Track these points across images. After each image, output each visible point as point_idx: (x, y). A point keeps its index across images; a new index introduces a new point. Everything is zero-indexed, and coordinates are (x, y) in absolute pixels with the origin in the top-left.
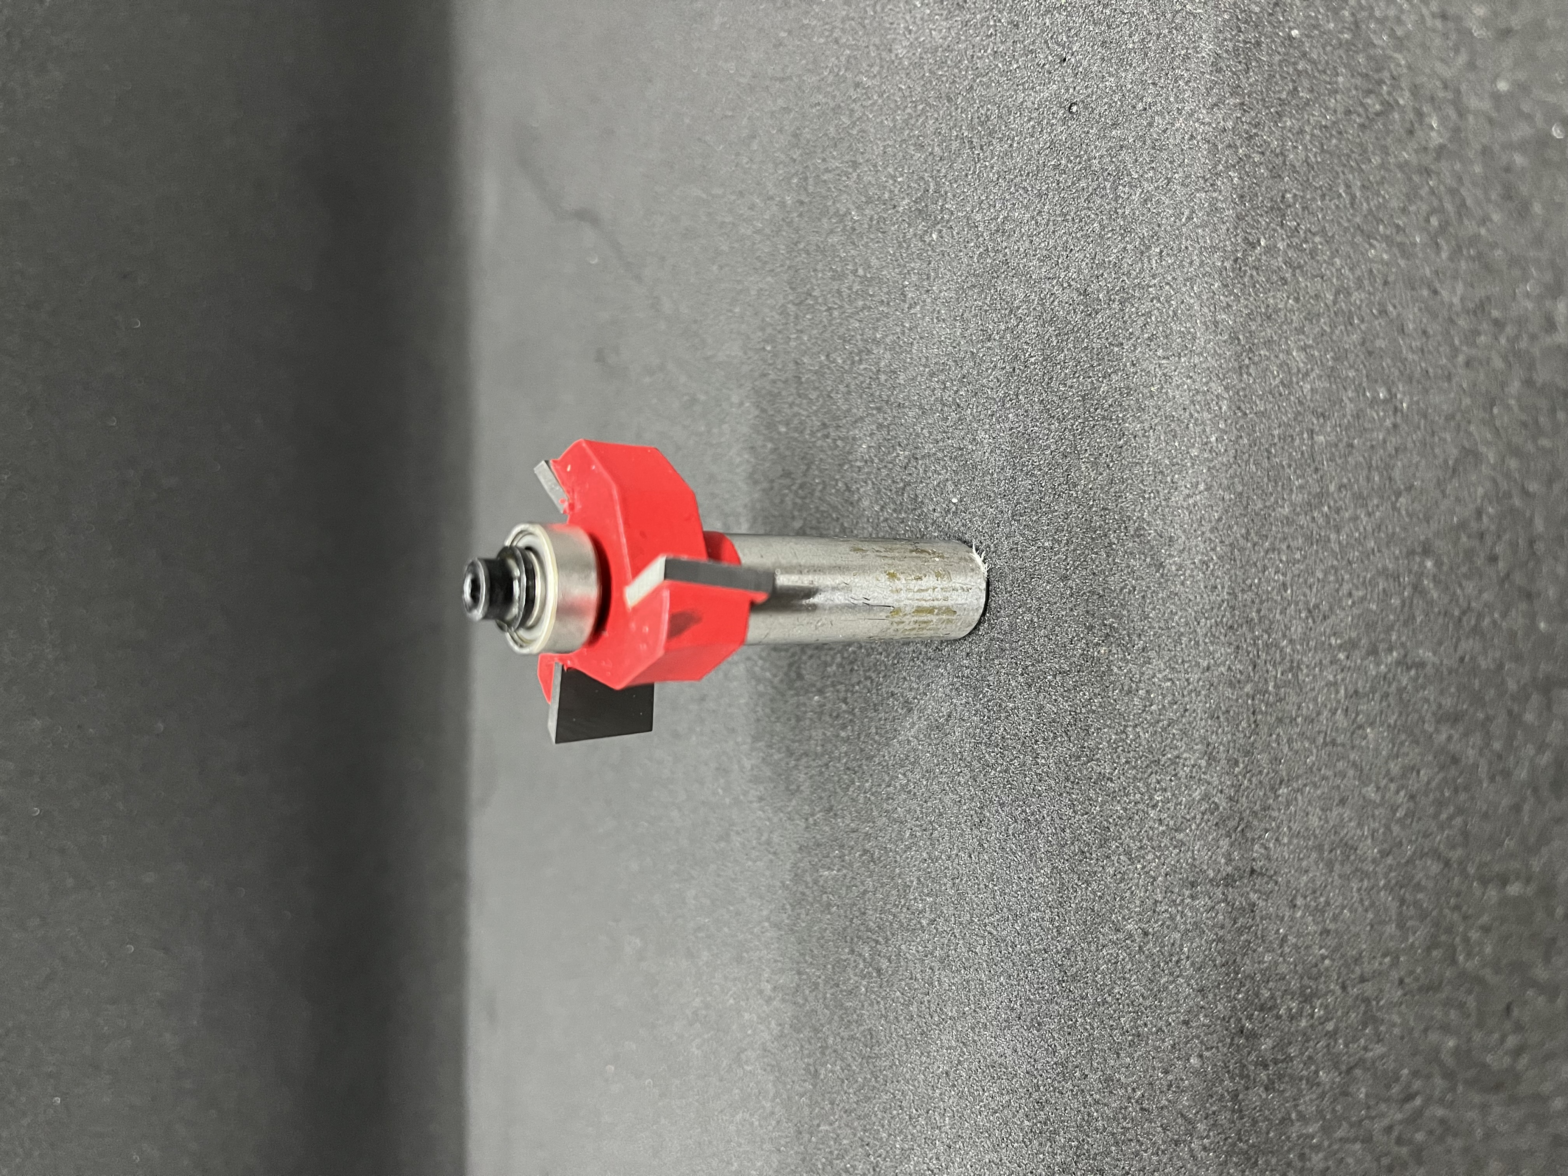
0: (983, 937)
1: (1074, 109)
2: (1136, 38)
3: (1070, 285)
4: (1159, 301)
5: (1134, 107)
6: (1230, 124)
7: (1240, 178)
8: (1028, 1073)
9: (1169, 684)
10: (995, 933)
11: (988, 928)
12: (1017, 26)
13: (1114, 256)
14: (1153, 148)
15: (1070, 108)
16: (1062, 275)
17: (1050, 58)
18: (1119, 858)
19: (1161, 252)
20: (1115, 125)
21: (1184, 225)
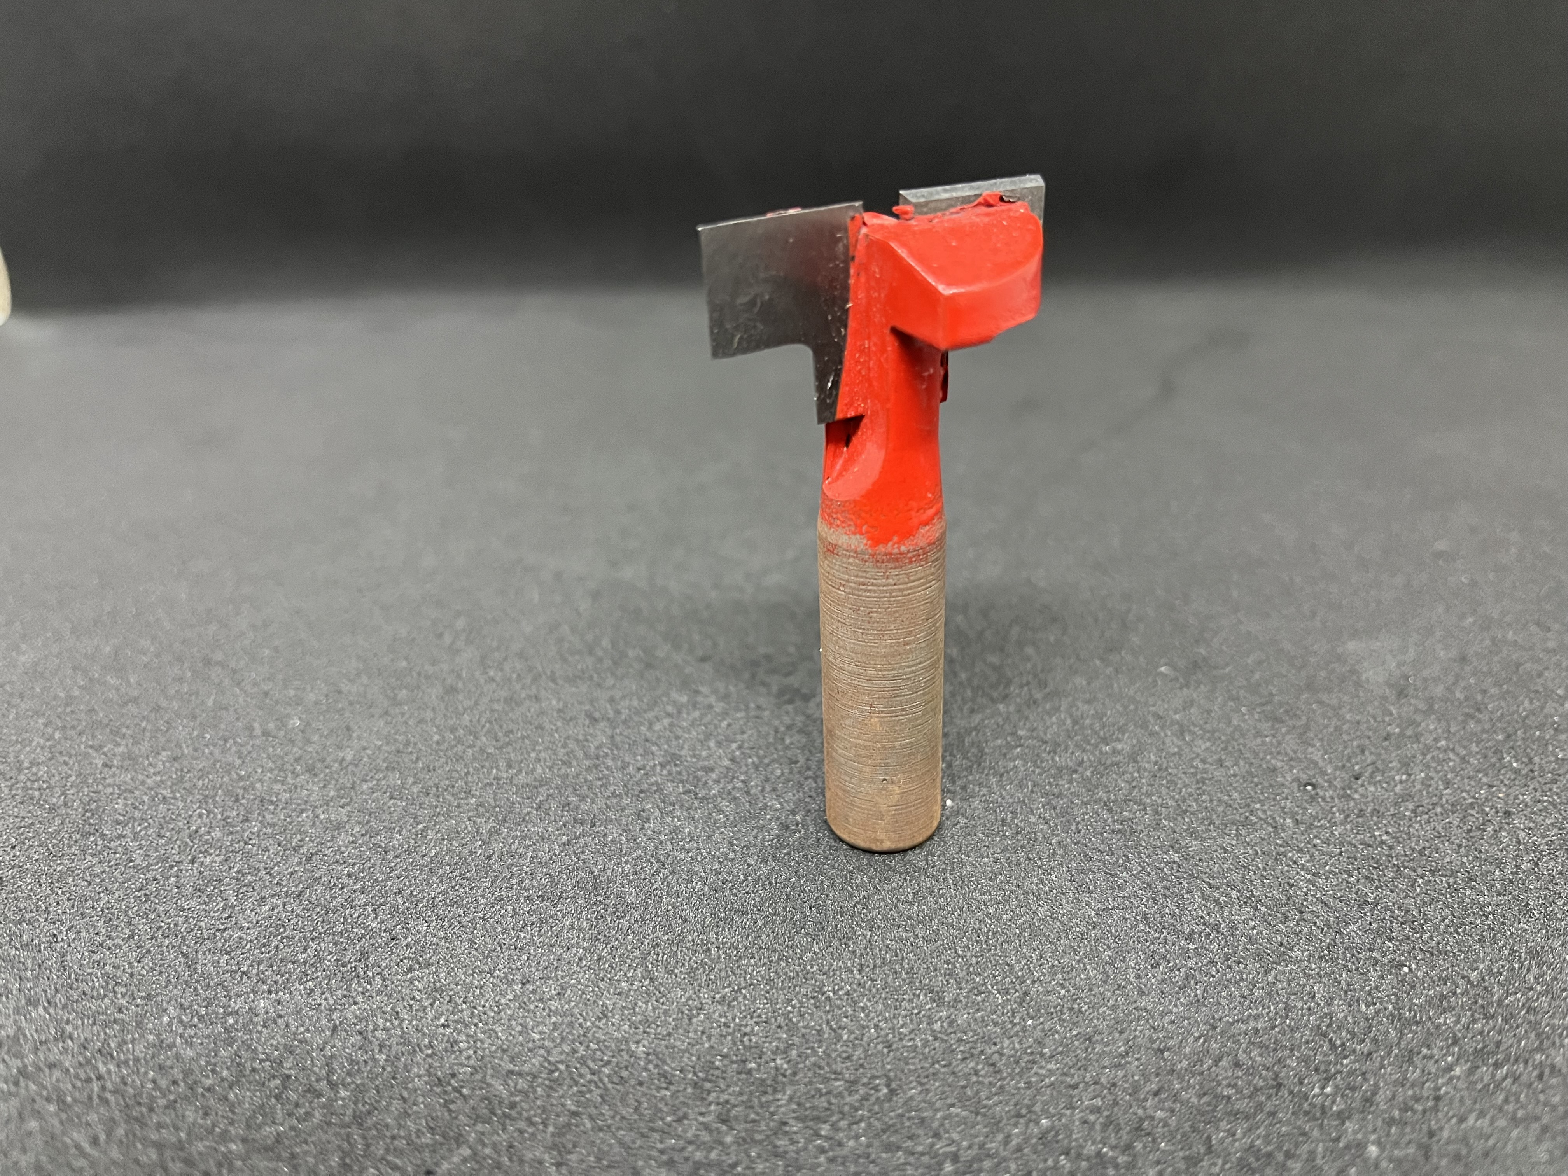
0: (479, 720)
1: (1309, 788)
2: (1384, 838)
3: (1134, 787)
4: (1125, 862)
5: (1315, 837)
6: (1308, 917)
7: (1254, 928)
9: (742, 877)
12: (1386, 739)
13: (1166, 823)
14: (1278, 854)
15: (1309, 784)
17: (1357, 768)
19: (1174, 862)
20: (1297, 822)
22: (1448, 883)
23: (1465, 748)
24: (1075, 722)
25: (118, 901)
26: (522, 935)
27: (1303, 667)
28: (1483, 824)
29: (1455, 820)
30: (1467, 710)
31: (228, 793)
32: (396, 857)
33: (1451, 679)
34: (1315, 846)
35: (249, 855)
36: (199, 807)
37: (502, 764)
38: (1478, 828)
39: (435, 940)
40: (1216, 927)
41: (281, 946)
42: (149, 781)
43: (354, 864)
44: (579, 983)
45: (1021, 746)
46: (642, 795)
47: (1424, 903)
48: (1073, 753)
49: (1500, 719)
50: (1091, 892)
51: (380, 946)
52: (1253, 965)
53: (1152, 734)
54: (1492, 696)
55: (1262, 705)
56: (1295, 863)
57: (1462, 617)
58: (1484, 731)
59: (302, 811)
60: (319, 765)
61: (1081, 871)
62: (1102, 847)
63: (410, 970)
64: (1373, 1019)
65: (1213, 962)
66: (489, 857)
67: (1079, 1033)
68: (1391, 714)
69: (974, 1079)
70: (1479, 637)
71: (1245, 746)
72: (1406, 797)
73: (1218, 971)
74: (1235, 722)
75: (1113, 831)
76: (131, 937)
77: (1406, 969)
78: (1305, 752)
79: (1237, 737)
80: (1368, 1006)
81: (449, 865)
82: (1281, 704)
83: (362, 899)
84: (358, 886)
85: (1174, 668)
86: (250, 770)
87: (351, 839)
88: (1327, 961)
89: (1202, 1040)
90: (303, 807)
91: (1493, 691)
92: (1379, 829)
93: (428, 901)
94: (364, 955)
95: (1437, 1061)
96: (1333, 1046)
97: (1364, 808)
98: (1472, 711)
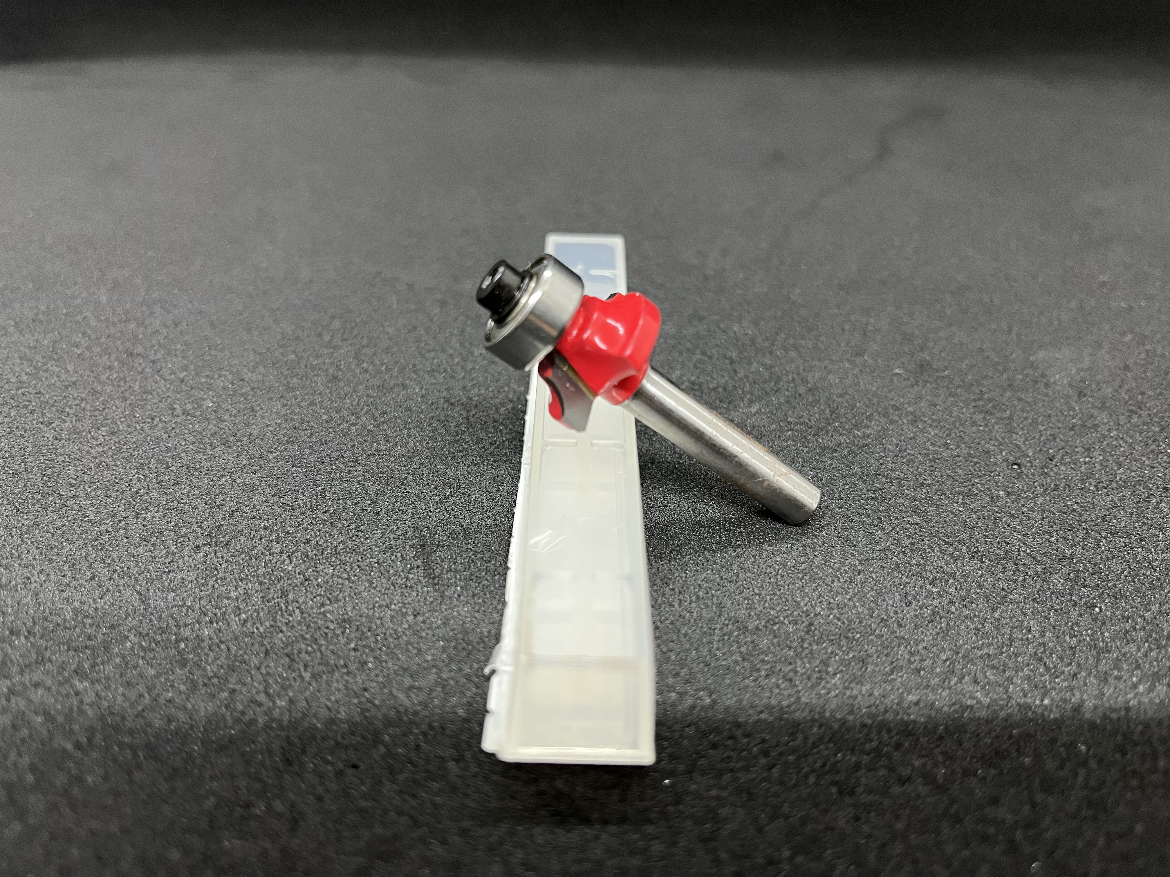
0: (358, 404)
1: (1015, 467)
2: (1075, 507)
3: (882, 464)
4: (879, 523)
5: (1023, 505)
6: (1022, 568)
7: (981, 576)
8: (251, 434)
10: (363, 412)
11: (366, 408)
12: (1072, 429)
13: (908, 493)
14: (995, 518)
15: (1016, 464)
16: (889, 459)
17: (1051, 451)
18: (436, 495)
19: (917, 524)
20: (1008, 494)
21: (940, 539)
22: (1125, 543)
23: (1131, 437)
24: (832, 412)
25: (79, 549)
26: (411, 576)
27: (1005, 370)
28: (1148, 497)
29: (1127, 493)
30: (1131, 408)
31: (159, 461)
32: (302, 513)
33: (1118, 382)
34: (1023, 513)
35: (183, 512)
36: (137, 473)
37: (381, 438)
38: (1145, 500)
39: (340, 581)
40: (953, 575)
41: (217, 586)
42: (93, 451)
43: (268, 520)
44: (459, 614)
45: (792, 430)
46: (495, 464)
47: (1108, 558)
48: (832, 436)
49: (1156, 415)
50: (855, 546)
51: (296, 586)
52: (982, 604)
53: (892, 422)
54: (1150, 396)
55: (975, 400)
56: (1009, 525)
57: (1123, 334)
58: (1144, 424)
59: (222, 476)
60: (231, 438)
61: (844, 529)
62: (860, 511)
63: (323, 605)
64: (1075, 647)
65: (952, 602)
66: (378, 514)
67: (854, 656)
68: (1075, 410)
69: (777, 691)
70: (1137, 351)
71: (965, 433)
72: (1090, 475)
73: (956, 610)
74: (955, 414)
75: (868, 499)
76: (93, 578)
77: (1097, 609)
78: (1010, 438)
79: (957, 426)
80: (1071, 638)
81: (346, 520)
82: (990, 400)
83: (277, 548)
84: (274, 537)
85: (906, 370)
86: (176, 443)
87: (264, 499)
88: (1038, 602)
89: (948, 663)
90: (222, 473)
91: (1150, 393)
92: (1070, 500)
93: (332, 549)
94: (284, 594)
95: (1125, 681)
96: (1048, 669)
97: (1058, 483)
98: (1134, 408)
